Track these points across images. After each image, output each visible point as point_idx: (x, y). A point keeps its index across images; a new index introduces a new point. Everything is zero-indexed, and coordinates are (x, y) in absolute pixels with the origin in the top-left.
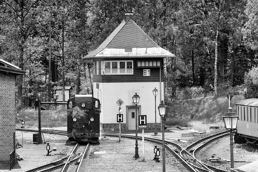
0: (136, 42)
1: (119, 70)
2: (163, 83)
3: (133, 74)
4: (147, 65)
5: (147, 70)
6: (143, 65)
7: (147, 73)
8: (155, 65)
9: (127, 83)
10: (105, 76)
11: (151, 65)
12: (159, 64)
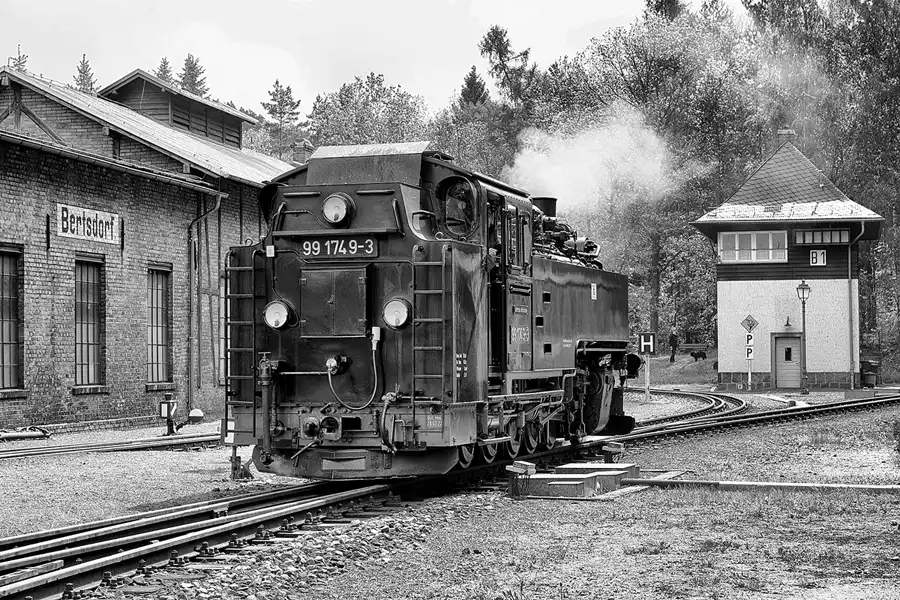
0: (795, 191)
1: (754, 253)
2: (856, 282)
3: (786, 260)
4: (818, 240)
5: (819, 252)
6: (809, 240)
7: (819, 259)
8: (836, 240)
9: (773, 281)
10: (722, 265)
11: (827, 240)
12: (845, 239)
